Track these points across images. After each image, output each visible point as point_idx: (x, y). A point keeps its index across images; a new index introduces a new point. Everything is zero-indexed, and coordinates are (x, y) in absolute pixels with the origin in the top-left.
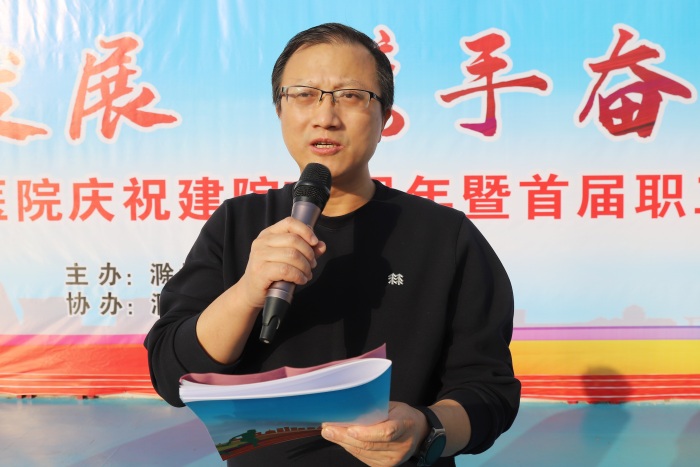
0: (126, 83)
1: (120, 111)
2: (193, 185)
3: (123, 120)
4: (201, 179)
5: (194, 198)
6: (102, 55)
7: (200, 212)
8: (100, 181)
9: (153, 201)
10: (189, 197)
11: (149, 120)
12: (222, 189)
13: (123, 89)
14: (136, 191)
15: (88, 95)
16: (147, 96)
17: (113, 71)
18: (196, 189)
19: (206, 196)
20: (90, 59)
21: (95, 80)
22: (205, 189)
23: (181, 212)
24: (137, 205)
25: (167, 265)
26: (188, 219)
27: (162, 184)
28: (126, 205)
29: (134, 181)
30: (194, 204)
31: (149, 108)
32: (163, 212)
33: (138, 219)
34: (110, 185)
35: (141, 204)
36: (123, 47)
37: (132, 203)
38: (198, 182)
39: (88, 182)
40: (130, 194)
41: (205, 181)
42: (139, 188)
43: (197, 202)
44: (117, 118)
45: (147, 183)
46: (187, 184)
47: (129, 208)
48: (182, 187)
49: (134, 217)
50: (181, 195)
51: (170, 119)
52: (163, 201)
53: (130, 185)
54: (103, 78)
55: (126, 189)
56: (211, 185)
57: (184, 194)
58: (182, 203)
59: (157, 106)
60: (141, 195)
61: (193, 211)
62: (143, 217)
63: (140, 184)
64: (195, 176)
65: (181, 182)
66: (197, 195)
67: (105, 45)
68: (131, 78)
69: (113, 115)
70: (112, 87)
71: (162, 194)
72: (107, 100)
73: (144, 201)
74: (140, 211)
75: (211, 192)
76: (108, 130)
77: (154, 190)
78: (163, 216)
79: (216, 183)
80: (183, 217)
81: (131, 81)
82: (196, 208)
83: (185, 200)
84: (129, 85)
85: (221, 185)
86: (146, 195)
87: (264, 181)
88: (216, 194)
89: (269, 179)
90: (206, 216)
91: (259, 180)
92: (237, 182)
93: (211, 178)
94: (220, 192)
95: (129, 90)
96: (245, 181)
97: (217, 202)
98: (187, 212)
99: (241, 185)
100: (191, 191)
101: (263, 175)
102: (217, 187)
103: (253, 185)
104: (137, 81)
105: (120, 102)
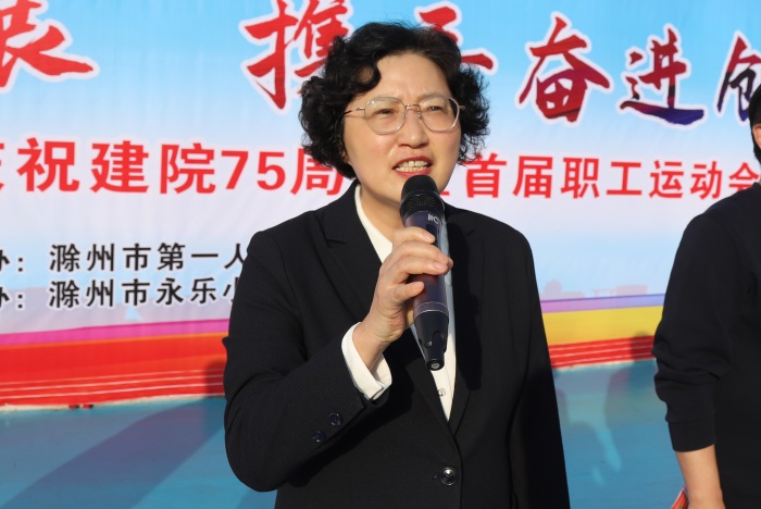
0: (26, 18)
1: (17, 53)
2: (111, 149)
3: (20, 64)
4: (120, 143)
5: (111, 166)
7: (118, 183)
9: (58, 168)
10: (105, 165)
11: (55, 67)
12: (146, 155)
13: (22, 27)
14: (35, 154)
16: (54, 37)
18: (113, 155)
19: (126, 163)
22: (126, 155)
23: (94, 182)
24: (36, 173)
25: (72, 246)
26: (102, 191)
27: (70, 147)
28: (21, 171)
29: (33, 142)
30: (111, 173)
31: (56, 52)
32: (70, 182)
33: (37, 190)
35: (41, 171)
37: (29, 169)
38: (116, 147)
40: (26, 158)
41: (126, 145)
42: (39, 151)
43: (115, 170)
44: (12, 63)
45: (50, 146)
46: (103, 148)
47: (25, 176)
48: (97, 152)
49: (30, 187)
50: (95, 162)
51: (84, 68)
52: (70, 168)
53: (27, 146)
55: (22, 152)
56: (133, 151)
57: (99, 160)
58: (95, 171)
59: (67, 51)
60: (41, 160)
61: (109, 181)
62: (43, 187)
63: (41, 146)
64: (114, 139)
65: (95, 146)
66: (116, 163)
68: (34, 12)
69: (7, 57)
70: (7, 21)
71: (70, 160)
73: (46, 168)
74: (39, 179)
75: (133, 159)
77: (59, 154)
78: (70, 187)
79: (139, 148)
80: (95, 189)
81: (33, 16)
82: (114, 178)
83: (99, 168)
84: (30, 21)
85: (145, 151)
86: (49, 159)
87: (198, 148)
88: (139, 162)
89: (204, 147)
90: (125, 188)
91: (192, 147)
92: (165, 148)
93: (133, 143)
94: (145, 160)
95: (31, 28)
96: (175, 148)
97: (140, 170)
98: (101, 182)
99: (170, 152)
100: (108, 157)
101: (197, 141)
102: (141, 154)
103: (185, 153)
104: (42, 17)
105: (17, 40)
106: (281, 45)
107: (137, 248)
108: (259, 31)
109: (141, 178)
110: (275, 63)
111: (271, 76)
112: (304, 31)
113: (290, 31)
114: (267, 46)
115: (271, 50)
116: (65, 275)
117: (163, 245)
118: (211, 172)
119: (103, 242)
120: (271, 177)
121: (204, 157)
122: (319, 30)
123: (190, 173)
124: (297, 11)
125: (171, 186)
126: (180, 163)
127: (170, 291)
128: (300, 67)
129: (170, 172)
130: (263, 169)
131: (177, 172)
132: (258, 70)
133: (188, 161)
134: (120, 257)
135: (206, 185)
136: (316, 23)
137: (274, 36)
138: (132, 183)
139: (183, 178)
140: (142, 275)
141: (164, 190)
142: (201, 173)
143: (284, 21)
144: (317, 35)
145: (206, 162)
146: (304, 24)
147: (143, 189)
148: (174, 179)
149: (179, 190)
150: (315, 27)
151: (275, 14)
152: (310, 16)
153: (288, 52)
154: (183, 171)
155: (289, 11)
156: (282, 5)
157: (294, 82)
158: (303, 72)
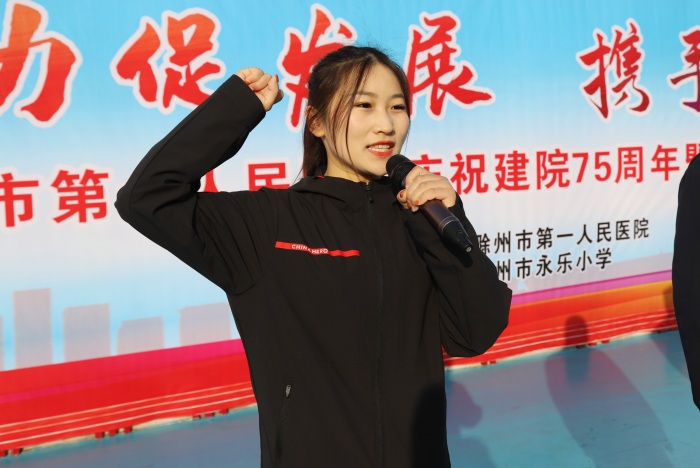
0: (448, 61)
1: (446, 88)
2: (506, 158)
3: (449, 97)
4: (511, 153)
5: (507, 171)
6: (427, 33)
7: (511, 184)
8: (430, 157)
9: (475, 175)
10: (503, 170)
11: (469, 97)
12: (527, 161)
13: (447, 68)
14: (461, 166)
15: (418, 72)
16: (466, 75)
17: (437, 49)
18: (508, 162)
19: (515, 168)
20: (417, 36)
21: (422, 57)
22: (515, 162)
23: (497, 184)
24: (462, 180)
25: (485, 235)
26: (503, 190)
27: (481, 158)
28: (453, 179)
29: (459, 156)
30: (507, 176)
31: (468, 86)
32: (482, 186)
33: (463, 193)
34: (438, 161)
35: (465, 179)
36: (446, 24)
37: (458, 178)
38: (510, 156)
39: (420, 158)
40: (456, 169)
41: (515, 154)
42: (463, 163)
43: (510, 174)
44: (443, 96)
45: (470, 158)
46: (501, 157)
47: (455, 182)
48: (498, 161)
50: (497, 169)
51: (486, 97)
52: (483, 175)
53: (456, 160)
54: (429, 55)
55: (453, 164)
56: (519, 158)
57: (500, 168)
58: (497, 176)
59: (475, 84)
60: (465, 170)
61: (507, 183)
62: (467, 191)
63: (464, 160)
64: (507, 151)
65: (497, 156)
66: (510, 168)
67: (429, 23)
68: (453, 56)
69: (440, 92)
70: (437, 64)
71: (482, 169)
72: (434, 77)
73: (468, 175)
74: (465, 186)
75: (520, 164)
76: (436, 107)
77: (475, 164)
78: (482, 189)
79: (523, 156)
80: (498, 189)
81: (453, 59)
82: (509, 180)
83: (500, 173)
84: (451, 63)
85: (527, 157)
86: (470, 170)
87: (558, 153)
88: (523, 167)
89: (562, 151)
90: (516, 188)
91: (554, 152)
92: (539, 154)
93: (520, 152)
94: (527, 165)
95: (452, 68)
96: (544, 153)
97: (524, 173)
98: (501, 185)
99: (542, 157)
100: (505, 164)
101: (557, 147)
102: (525, 161)
103: (551, 156)
104: (458, 60)
105: (445, 79)
106: (602, 70)
107: (524, 234)
108: (588, 59)
109: (525, 179)
110: (597, 85)
111: (598, 93)
112: (615, 57)
113: (607, 57)
114: (594, 71)
115: (596, 74)
117: (540, 230)
118: (566, 170)
119: (504, 231)
120: (602, 171)
121: (561, 159)
122: (625, 55)
123: (554, 172)
124: (609, 43)
125: (544, 183)
126: (549, 166)
127: (545, 265)
128: (615, 85)
129: (542, 173)
130: (598, 166)
131: (546, 172)
132: (590, 89)
133: (553, 163)
134: (514, 240)
135: (564, 181)
136: (622, 49)
137: (598, 62)
138: (521, 183)
139: (550, 176)
140: (529, 254)
141: (539, 187)
142: (561, 171)
143: (603, 50)
144: (623, 59)
145: (563, 163)
146: (615, 52)
147: (526, 187)
148: (545, 177)
149: (548, 186)
150: (621, 53)
151: (595, 47)
152: (619, 46)
153: (607, 74)
154: (551, 171)
155: (605, 43)
156: (600, 38)
157: (612, 97)
158: (617, 89)
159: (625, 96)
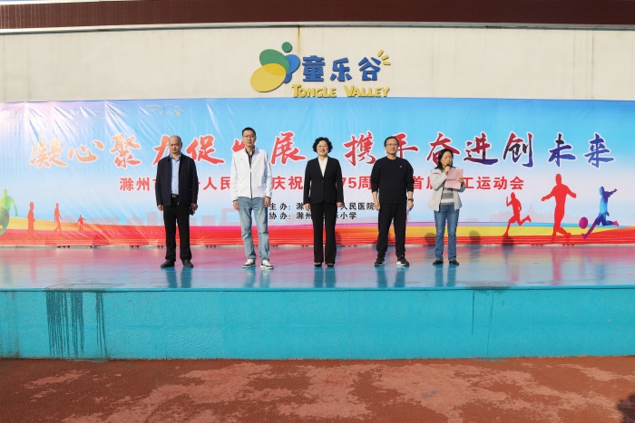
0: (289, 147)
1: (288, 155)
3: (289, 158)
6: (282, 138)
8: (281, 177)
11: (297, 158)
13: (288, 149)
14: (292, 180)
15: (277, 150)
16: (296, 151)
17: (285, 143)
20: (278, 139)
21: (279, 146)
28: (289, 184)
31: (297, 155)
33: (293, 189)
34: (284, 178)
35: (294, 184)
36: (289, 136)
37: (291, 184)
39: (277, 177)
44: (287, 158)
45: (296, 178)
47: (290, 186)
51: (303, 158)
53: (291, 178)
54: (282, 145)
55: (289, 180)
59: (299, 154)
60: (294, 182)
62: (295, 188)
67: (283, 135)
69: (285, 156)
70: (285, 148)
72: (283, 152)
74: (294, 186)
76: (284, 161)
77: (298, 180)
81: (291, 146)
86: (297, 182)
95: (291, 149)
104: (293, 146)
105: (288, 153)
106: (354, 149)
108: (347, 145)
110: (352, 154)
111: (351, 157)
113: (356, 145)
114: (350, 149)
116: (300, 211)
120: (352, 185)
122: (365, 144)
124: (358, 139)
128: (359, 154)
130: (350, 182)
132: (348, 156)
137: (352, 146)
143: (354, 142)
146: (360, 142)
150: (363, 143)
151: (351, 141)
152: (362, 140)
153: (356, 150)
155: (356, 139)
156: (354, 138)
157: (357, 159)
158: (360, 156)
159: (364, 158)
